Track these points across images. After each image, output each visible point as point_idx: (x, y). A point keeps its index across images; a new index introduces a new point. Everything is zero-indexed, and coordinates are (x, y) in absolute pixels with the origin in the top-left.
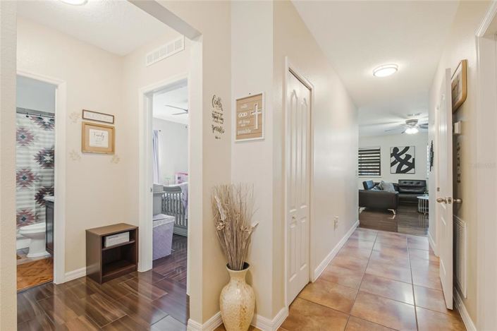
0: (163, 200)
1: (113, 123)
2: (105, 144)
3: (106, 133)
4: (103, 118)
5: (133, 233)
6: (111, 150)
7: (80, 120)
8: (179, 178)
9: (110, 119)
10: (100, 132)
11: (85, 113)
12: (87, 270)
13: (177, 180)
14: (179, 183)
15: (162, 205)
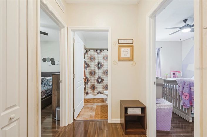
0: (163, 87)
1: (133, 43)
2: (129, 55)
3: (129, 49)
4: (127, 41)
5: (143, 110)
6: (132, 59)
7: (117, 45)
8: (173, 74)
9: (131, 41)
10: (126, 49)
11: (119, 40)
12: (121, 120)
13: (172, 76)
14: (174, 77)
15: (163, 90)
